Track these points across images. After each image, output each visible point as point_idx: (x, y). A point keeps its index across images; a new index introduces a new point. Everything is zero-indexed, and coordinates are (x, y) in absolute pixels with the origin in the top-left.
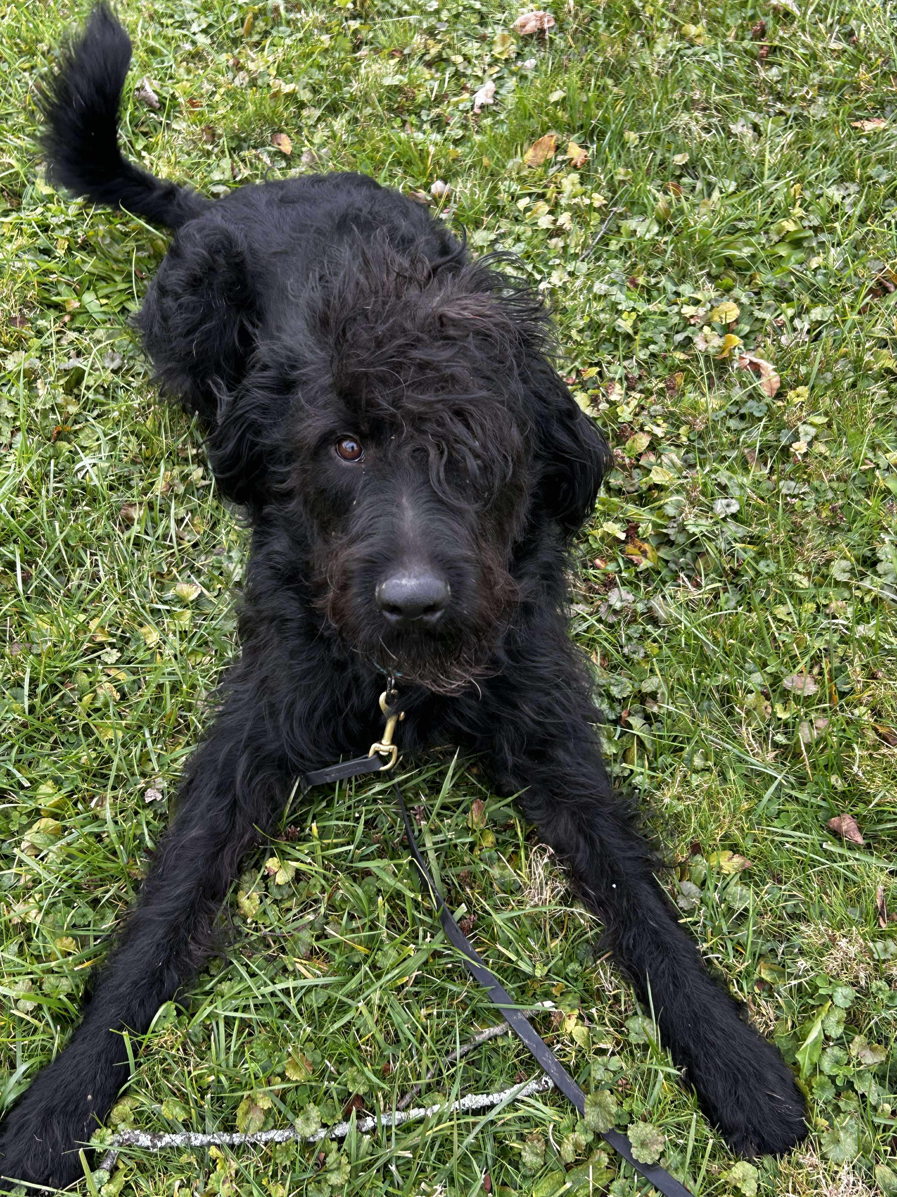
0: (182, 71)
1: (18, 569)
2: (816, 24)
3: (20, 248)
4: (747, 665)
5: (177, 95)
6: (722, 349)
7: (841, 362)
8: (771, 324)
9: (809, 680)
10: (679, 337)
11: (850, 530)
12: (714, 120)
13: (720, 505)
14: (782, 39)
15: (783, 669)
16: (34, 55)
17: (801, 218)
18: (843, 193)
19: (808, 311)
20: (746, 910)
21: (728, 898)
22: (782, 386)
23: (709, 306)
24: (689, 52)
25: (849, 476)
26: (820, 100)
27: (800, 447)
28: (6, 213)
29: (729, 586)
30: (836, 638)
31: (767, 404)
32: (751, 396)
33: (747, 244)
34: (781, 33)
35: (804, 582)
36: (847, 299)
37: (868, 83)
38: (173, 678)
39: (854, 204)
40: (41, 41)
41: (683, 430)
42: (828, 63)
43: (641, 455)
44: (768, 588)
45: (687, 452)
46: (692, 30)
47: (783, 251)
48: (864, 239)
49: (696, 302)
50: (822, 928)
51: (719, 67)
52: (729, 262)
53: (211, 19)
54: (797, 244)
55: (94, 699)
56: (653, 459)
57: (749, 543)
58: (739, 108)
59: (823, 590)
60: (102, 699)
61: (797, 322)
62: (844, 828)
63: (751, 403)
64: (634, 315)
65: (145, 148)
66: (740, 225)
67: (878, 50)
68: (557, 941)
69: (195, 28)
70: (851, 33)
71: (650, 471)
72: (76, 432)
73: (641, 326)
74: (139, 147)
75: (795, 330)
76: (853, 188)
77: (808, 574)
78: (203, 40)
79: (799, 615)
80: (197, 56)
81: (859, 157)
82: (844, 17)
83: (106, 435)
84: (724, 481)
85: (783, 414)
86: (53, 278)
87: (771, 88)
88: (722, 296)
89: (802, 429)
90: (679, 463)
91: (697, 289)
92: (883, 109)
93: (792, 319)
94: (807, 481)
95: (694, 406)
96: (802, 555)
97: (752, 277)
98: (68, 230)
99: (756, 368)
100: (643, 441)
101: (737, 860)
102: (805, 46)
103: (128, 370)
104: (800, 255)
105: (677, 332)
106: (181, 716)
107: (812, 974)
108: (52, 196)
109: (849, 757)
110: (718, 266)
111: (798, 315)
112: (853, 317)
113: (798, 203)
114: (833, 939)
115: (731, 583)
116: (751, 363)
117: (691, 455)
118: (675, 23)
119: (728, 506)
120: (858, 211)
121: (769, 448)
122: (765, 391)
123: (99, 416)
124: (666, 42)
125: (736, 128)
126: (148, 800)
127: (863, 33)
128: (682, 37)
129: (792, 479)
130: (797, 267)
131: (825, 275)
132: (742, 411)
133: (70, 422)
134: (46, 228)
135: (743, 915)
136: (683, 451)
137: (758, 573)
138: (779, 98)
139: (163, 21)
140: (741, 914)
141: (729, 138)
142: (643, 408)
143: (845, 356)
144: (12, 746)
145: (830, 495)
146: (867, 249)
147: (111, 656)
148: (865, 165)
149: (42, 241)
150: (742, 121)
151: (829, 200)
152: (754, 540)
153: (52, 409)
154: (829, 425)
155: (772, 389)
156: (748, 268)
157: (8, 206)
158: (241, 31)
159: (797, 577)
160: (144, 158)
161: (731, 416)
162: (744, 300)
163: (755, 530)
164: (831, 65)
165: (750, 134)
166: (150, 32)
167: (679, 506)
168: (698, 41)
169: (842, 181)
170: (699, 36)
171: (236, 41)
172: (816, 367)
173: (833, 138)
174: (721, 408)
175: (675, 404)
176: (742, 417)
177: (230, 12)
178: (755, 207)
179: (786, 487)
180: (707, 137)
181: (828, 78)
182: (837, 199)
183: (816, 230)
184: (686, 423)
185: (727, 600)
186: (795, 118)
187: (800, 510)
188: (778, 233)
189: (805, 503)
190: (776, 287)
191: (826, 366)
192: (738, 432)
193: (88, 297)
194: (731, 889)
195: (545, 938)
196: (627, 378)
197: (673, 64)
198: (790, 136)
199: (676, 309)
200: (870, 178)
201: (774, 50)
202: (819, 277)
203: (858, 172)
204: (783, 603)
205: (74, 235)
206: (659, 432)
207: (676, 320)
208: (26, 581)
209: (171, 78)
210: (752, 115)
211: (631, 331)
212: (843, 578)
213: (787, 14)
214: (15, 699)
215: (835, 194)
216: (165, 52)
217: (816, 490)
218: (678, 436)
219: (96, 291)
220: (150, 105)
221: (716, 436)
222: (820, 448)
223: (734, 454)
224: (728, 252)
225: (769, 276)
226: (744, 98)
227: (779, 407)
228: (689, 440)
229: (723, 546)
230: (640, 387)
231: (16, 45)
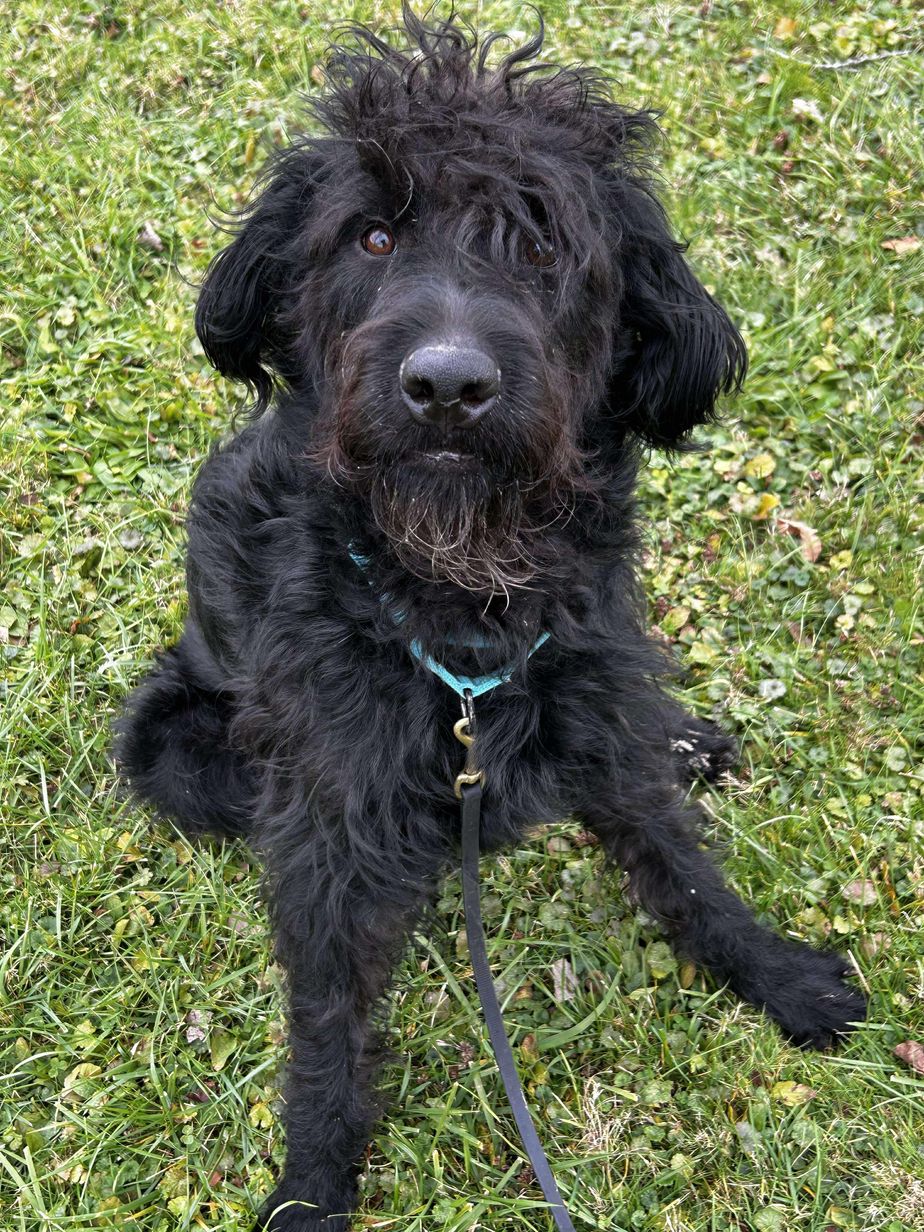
0: (184, 206)
1: (44, 783)
2: (840, 129)
3: (27, 415)
4: (802, 870)
5: (180, 233)
6: (759, 510)
7: (885, 523)
8: (808, 478)
9: (868, 886)
10: (713, 496)
11: (901, 711)
12: (739, 245)
13: (765, 686)
14: (807, 151)
15: (841, 874)
16: (28, 193)
17: (835, 356)
18: (878, 327)
19: (847, 461)
20: (813, 1147)
21: (794, 1136)
22: (824, 549)
23: (742, 459)
24: (710, 168)
25: (898, 652)
26: (850, 220)
27: (845, 623)
28: (9, 374)
29: (780, 779)
30: (893, 836)
31: (809, 572)
32: (791, 561)
33: (780, 386)
34: (805, 145)
35: (856, 773)
36: (888, 446)
37: (899, 198)
38: (208, 901)
39: (890, 340)
40: (37, 177)
41: (723, 600)
42: (854, 176)
43: (680, 630)
44: (821, 780)
45: (728, 624)
46: (711, 143)
47: (817, 392)
48: (901, 376)
49: (730, 455)
50: (893, 1169)
51: (742, 184)
52: (761, 406)
53: (211, 146)
54: (832, 385)
55: (128, 926)
56: (692, 633)
57: (799, 730)
58: (764, 231)
59: (878, 779)
60: (135, 925)
61: (835, 476)
62: (912, 1056)
63: (792, 569)
64: (665, 474)
65: (151, 295)
66: (772, 365)
67: (907, 160)
68: (620, 1185)
69: (194, 156)
70: (877, 140)
71: (690, 647)
72: (94, 621)
73: (673, 484)
74: (144, 295)
75: (833, 483)
76: (888, 321)
77: (861, 764)
78: (202, 170)
79: (854, 809)
80: (198, 187)
81: (893, 285)
82: (869, 122)
83: (126, 624)
84: (768, 660)
85: (826, 583)
86: (62, 447)
87: (797, 207)
88: (755, 447)
89: (848, 600)
90: (719, 637)
91: (729, 439)
92: (914, 225)
93: (830, 472)
94: (855, 659)
95: (733, 573)
96: (853, 741)
97: (786, 423)
98: (75, 393)
99: (796, 534)
100: (681, 617)
101: (801, 1090)
102: (830, 157)
103: (145, 548)
104: (835, 398)
105: (712, 489)
106: (218, 942)
107: (886, 1220)
108: (57, 353)
109: (913, 972)
110: (750, 411)
111: (837, 466)
112: (895, 471)
113: (831, 338)
114: (905, 1182)
115: (782, 774)
116: (791, 528)
117: (731, 627)
118: (693, 136)
119: (774, 687)
120: (893, 349)
121: (813, 620)
122: (806, 558)
123: (117, 602)
124: (684, 160)
125: (762, 254)
126: (190, 1040)
127: (890, 141)
128: (702, 151)
129: (839, 657)
130: (832, 411)
131: (863, 420)
132: (784, 578)
133: (88, 611)
134: (51, 391)
135: (811, 1153)
136: (724, 623)
137: (809, 765)
138: (806, 217)
139: (161, 148)
140: (808, 1152)
141: (755, 265)
142: (679, 576)
143: (888, 515)
144: (48, 981)
145: (880, 673)
146: (904, 387)
147: (144, 877)
148: (899, 294)
149: (48, 406)
150: (768, 247)
151: (863, 336)
152: (801, 727)
153: (69, 598)
154: (875, 593)
155: (813, 554)
156: (781, 413)
157: (12, 365)
158: (243, 159)
159: (850, 767)
160: (149, 307)
161: (772, 583)
162: (780, 452)
163: (802, 716)
164: (859, 179)
165: (777, 262)
166: (149, 163)
167: (723, 689)
168: (718, 154)
169: (877, 313)
170: (718, 149)
171: (237, 170)
172: (859, 527)
173: (865, 263)
174: (762, 574)
175: (714, 572)
176: (784, 584)
177: (230, 137)
178: (786, 345)
179: (834, 666)
180: (733, 265)
181: (856, 195)
182: (872, 335)
183: (851, 369)
184: (726, 592)
185: (779, 794)
186: (824, 243)
187: (848, 691)
188: (812, 371)
189: (854, 684)
190: (811, 435)
191: (870, 527)
192: (780, 602)
193: (100, 466)
194: (798, 1126)
195: (607, 1183)
196: (661, 543)
197: (693, 184)
198: (820, 264)
199: (708, 463)
200: (905, 310)
201: (797, 164)
202: (857, 423)
203: (892, 304)
204: (836, 796)
205: (80, 398)
206: (698, 606)
207: (708, 476)
208: (52, 792)
209: (173, 215)
210: (778, 239)
211: (662, 491)
212: (897, 766)
213: (811, 122)
214: (47, 929)
215: (868, 328)
216: (165, 185)
217: (865, 668)
218: (717, 607)
219: (107, 461)
220: (153, 248)
221: (758, 606)
222: (868, 620)
223: (776, 627)
224: (760, 397)
225: (803, 422)
226: (769, 220)
227: (821, 574)
228: (729, 610)
229: (771, 733)
230: (676, 552)
231: (11, 182)
